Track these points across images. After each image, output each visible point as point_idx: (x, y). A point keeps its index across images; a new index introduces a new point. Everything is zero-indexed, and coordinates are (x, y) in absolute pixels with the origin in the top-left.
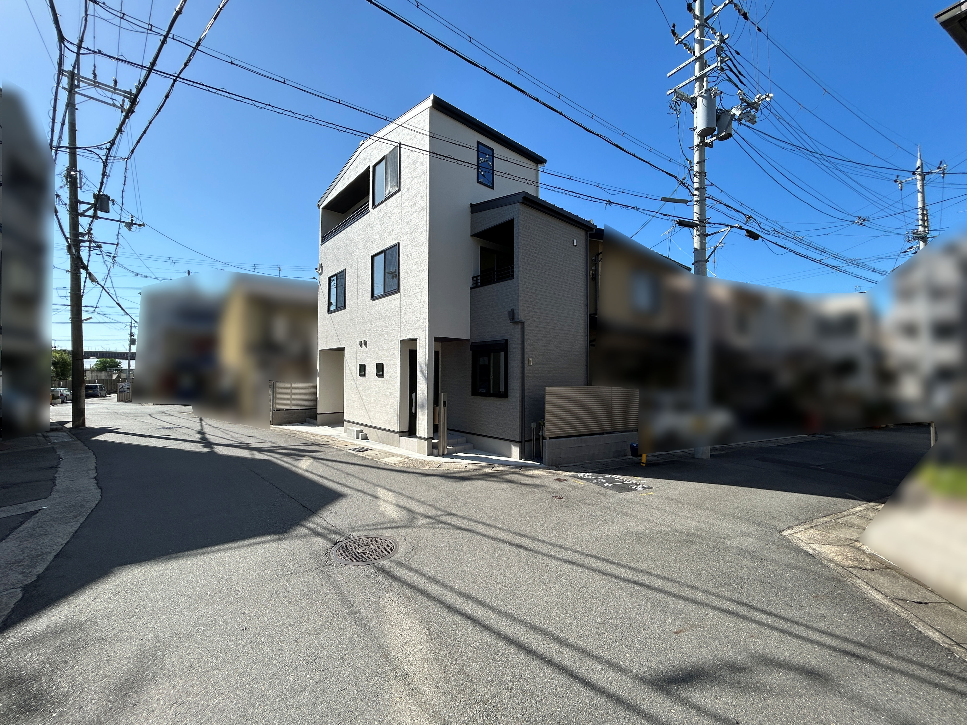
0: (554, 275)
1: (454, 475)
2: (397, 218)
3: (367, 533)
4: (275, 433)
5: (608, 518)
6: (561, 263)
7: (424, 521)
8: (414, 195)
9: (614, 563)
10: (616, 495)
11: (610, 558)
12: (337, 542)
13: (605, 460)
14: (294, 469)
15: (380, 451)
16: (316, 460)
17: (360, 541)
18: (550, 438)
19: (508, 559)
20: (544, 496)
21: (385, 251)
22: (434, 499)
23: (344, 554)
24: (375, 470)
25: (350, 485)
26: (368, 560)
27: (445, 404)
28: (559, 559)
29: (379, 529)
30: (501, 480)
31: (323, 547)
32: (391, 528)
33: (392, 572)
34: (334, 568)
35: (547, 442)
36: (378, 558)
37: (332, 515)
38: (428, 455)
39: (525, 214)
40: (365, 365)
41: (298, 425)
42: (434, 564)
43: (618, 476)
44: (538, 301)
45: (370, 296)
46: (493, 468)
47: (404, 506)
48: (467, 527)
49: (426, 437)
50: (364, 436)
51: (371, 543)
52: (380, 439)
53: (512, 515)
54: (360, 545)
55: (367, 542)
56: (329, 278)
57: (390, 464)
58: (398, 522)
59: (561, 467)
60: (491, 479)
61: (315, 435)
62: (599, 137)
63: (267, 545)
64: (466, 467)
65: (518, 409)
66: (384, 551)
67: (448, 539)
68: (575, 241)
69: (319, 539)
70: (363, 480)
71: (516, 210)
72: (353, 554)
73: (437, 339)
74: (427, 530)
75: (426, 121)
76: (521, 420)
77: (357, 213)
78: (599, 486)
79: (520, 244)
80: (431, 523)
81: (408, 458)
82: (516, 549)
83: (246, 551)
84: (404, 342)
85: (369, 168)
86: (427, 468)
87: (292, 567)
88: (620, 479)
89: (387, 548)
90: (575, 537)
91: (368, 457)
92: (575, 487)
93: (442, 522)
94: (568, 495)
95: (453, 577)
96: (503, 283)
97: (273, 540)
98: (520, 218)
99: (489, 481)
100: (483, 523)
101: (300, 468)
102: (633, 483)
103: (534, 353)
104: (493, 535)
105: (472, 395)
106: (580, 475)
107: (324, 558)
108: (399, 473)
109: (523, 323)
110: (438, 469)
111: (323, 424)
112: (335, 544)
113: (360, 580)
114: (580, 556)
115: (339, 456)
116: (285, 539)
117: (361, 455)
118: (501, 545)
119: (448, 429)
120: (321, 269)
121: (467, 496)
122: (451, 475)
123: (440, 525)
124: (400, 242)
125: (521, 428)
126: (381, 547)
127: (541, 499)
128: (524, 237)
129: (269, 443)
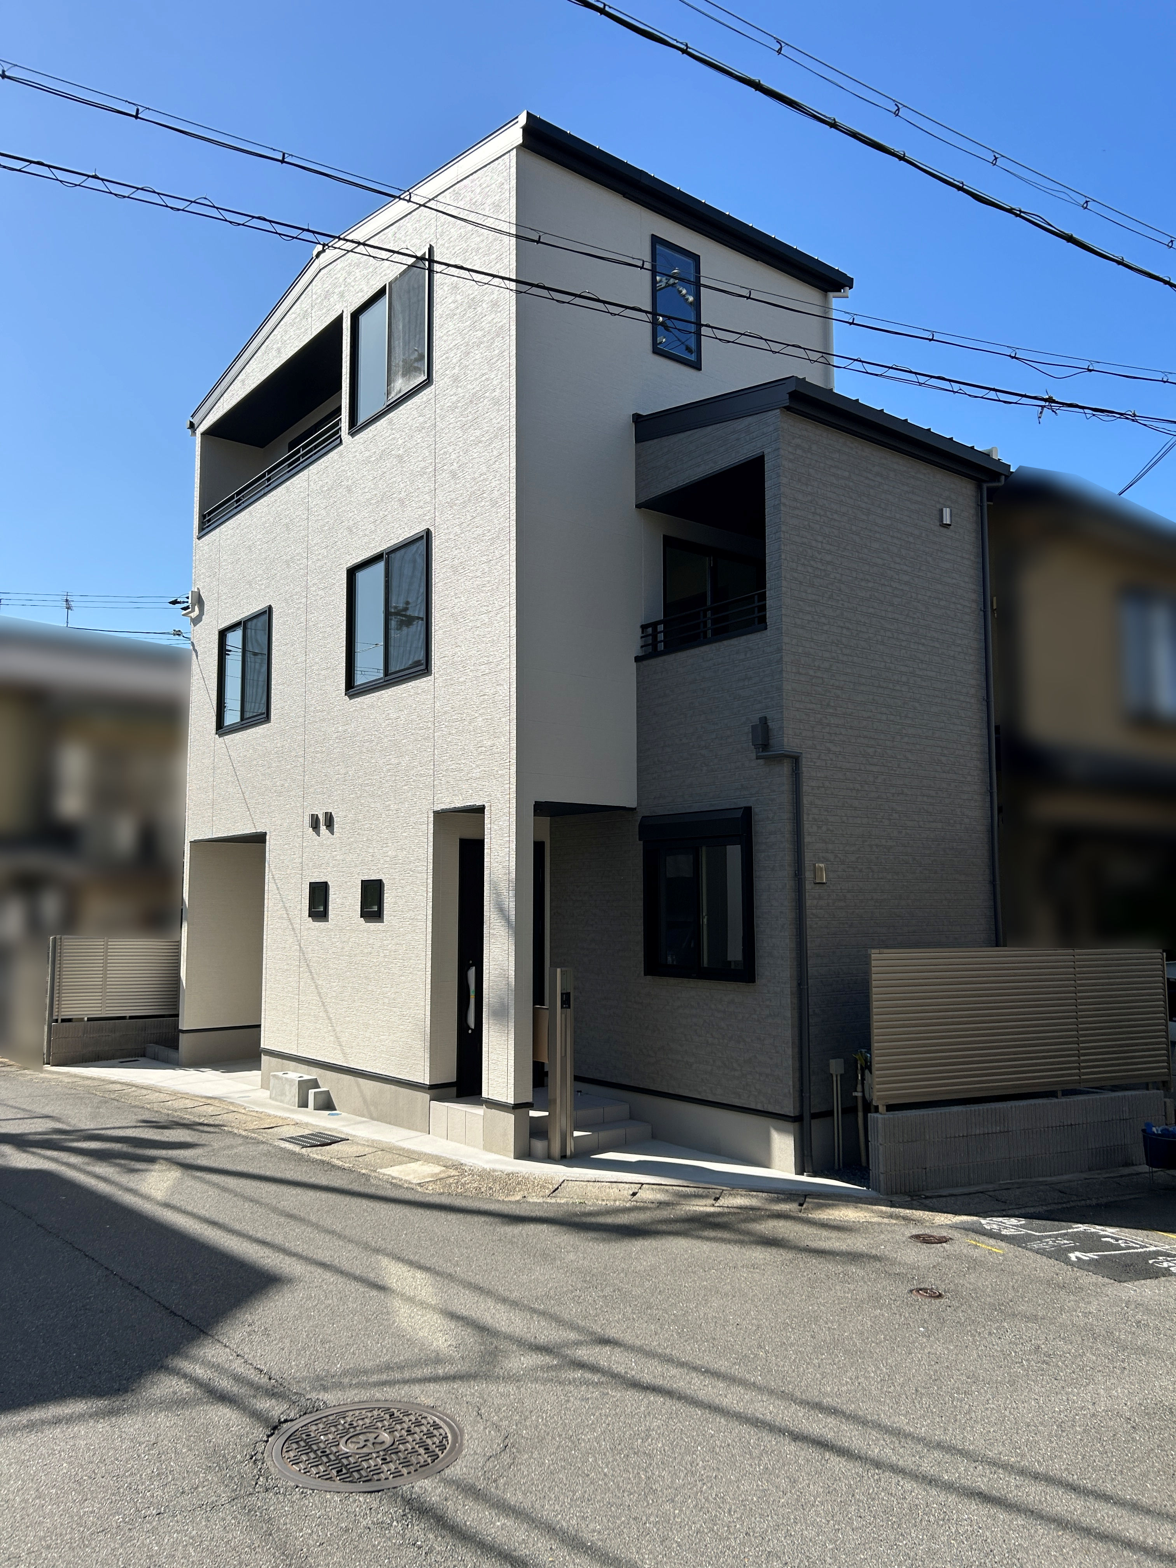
0: (883, 614)
1: (601, 1220)
2: (424, 460)
3: (365, 1395)
4: (59, 1089)
5: (1089, 1360)
6: (906, 578)
7: (530, 1360)
8: (474, 395)
9: (1120, 1503)
10: (1109, 1291)
11: (1109, 1488)
12: (280, 1423)
13: (1065, 1177)
14: (129, 1199)
15: (372, 1144)
16: (189, 1172)
17: (349, 1419)
18: (890, 1108)
19: (794, 1482)
20: (884, 1288)
21: (388, 554)
22: (552, 1292)
23: (304, 1458)
24: (365, 1203)
25: (299, 1250)
26: (375, 1477)
27: (566, 1000)
28: (949, 1487)
29: (398, 1382)
30: (746, 1239)
31: (240, 1437)
32: (436, 1379)
33: (450, 1513)
34: (281, 1498)
35: (880, 1119)
36: (405, 1471)
37: (256, 1338)
38: (516, 1157)
39: (798, 441)
40: (326, 883)
41: (123, 1064)
42: (574, 1492)
43: (1110, 1231)
44: (839, 692)
45: (343, 686)
46: (716, 1199)
47: (465, 1313)
48: (659, 1382)
49: (511, 1101)
50: (321, 1098)
51: (379, 1425)
52: (372, 1108)
53: (792, 1345)
54: (350, 1433)
55: (367, 1421)
56: (223, 634)
57: (406, 1185)
58: (451, 1361)
59: (927, 1198)
60: (712, 1234)
61: (177, 1095)
62: (1017, 215)
63: (80, 1429)
64: (634, 1194)
65: (788, 1014)
66: (422, 1451)
67: (607, 1416)
68: (947, 512)
69: (224, 1414)
70: (332, 1232)
71: (771, 428)
72: (332, 1457)
73: (541, 809)
74: (539, 1387)
75: (506, 187)
76: (796, 1050)
77: (304, 447)
78: (1052, 1261)
79: (783, 528)
80: (550, 1368)
81: (458, 1166)
82: (813, 1453)
83: (21, 1442)
84: (443, 818)
85: (340, 319)
86: (518, 1197)
87: (160, 1493)
88: (1117, 1240)
89: (429, 1441)
90: (993, 1419)
91: (339, 1163)
92: (975, 1264)
93: (581, 1365)
94: (956, 1285)
95: (635, 1533)
96: (734, 641)
97: (96, 1414)
98: (782, 452)
99: (708, 1239)
100: (707, 1371)
101: (147, 1198)
102: (1157, 1254)
103: (830, 846)
104: (739, 1408)
105: (645, 975)
106: (987, 1223)
107: (247, 1467)
108: (436, 1214)
109: (795, 760)
110: (549, 1200)
111: (198, 1063)
112: (275, 1428)
113: (360, 1536)
114: (1014, 1480)
115: (254, 1158)
116: (130, 1410)
117: (319, 1157)
118: (770, 1440)
119: (577, 1078)
120: (196, 608)
121: (647, 1284)
122: (593, 1220)
123: (578, 1374)
124: (432, 529)
125: (797, 1075)
126: (410, 1438)
127: (875, 1299)
128: (795, 508)
129: (47, 1120)
